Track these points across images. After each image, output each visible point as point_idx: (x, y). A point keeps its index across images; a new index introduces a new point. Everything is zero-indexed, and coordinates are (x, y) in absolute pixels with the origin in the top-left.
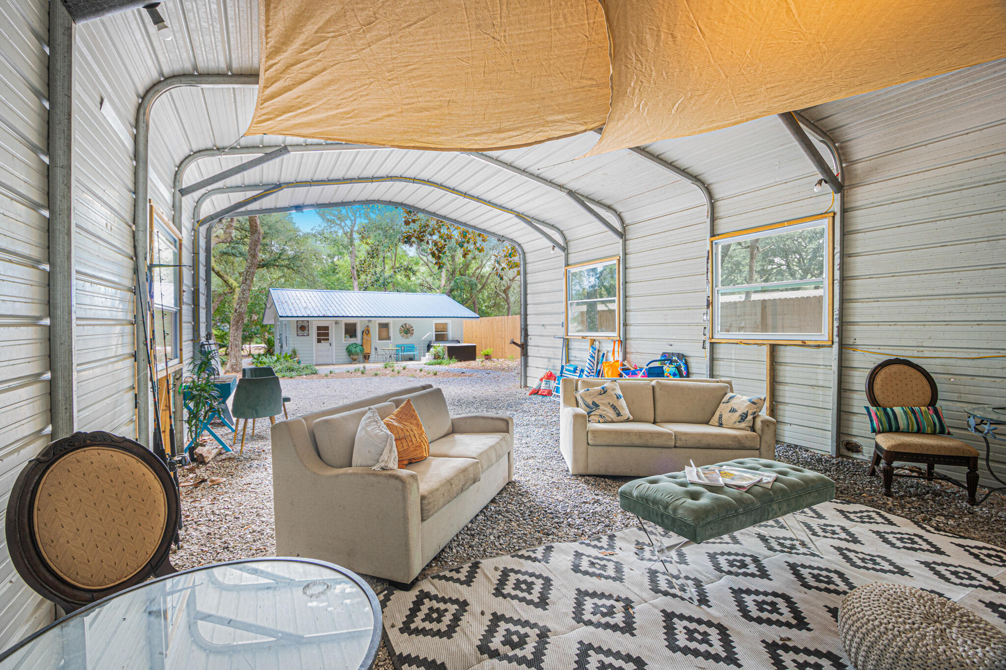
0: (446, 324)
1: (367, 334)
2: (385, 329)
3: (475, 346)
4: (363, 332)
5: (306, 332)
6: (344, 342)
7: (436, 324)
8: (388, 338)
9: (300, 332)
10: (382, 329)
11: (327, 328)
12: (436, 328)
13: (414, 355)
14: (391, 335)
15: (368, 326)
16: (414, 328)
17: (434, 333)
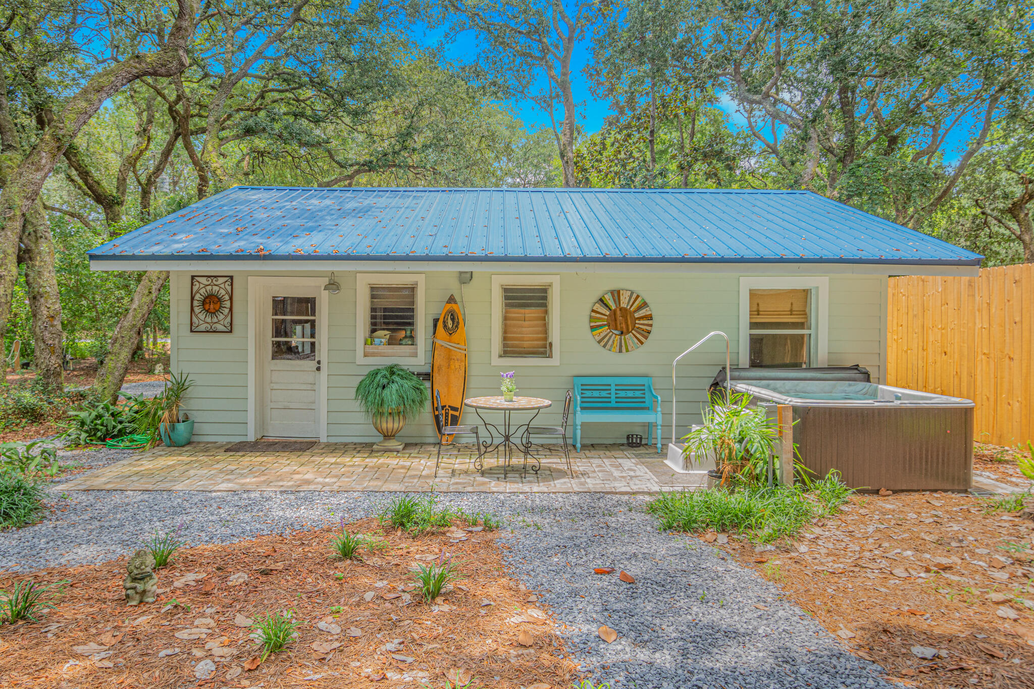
0: (806, 293)
1: (451, 332)
2: (531, 312)
3: (967, 413)
4: (436, 321)
5: (222, 320)
6: (360, 359)
7: (754, 295)
8: (544, 350)
9: (202, 319)
10: (517, 313)
11: (307, 305)
12: (756, 311)
13: (649, 426)
14: (555, 336)
15: (452, 300)
16: (654, 309)
17: (745, 333)
